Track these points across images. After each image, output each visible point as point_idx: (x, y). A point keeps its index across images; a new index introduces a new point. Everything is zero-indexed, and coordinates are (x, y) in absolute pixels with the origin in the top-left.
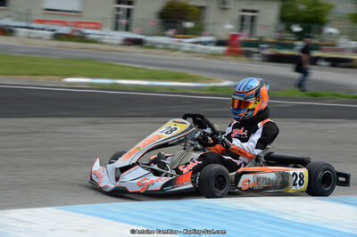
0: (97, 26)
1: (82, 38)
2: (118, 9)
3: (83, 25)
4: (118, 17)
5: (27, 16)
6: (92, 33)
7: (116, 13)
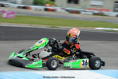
0: (108, 10)
1: (102, 15)
2: (115, 5)
3: (103, 10)
4: (115, 7)
5: (84, 7)
6: (106, 13)
7: (114, 6)
